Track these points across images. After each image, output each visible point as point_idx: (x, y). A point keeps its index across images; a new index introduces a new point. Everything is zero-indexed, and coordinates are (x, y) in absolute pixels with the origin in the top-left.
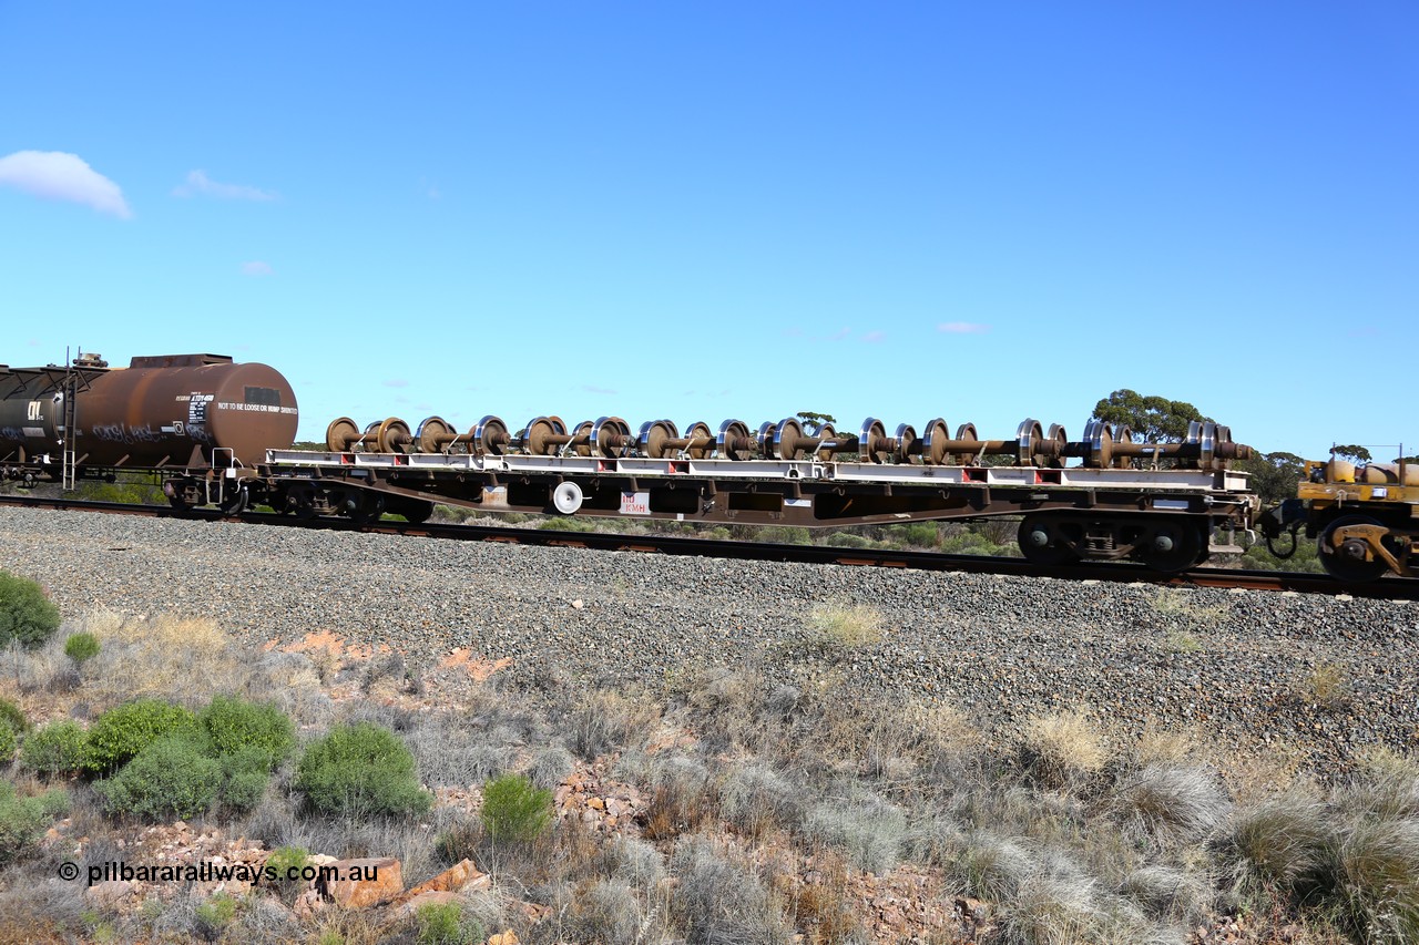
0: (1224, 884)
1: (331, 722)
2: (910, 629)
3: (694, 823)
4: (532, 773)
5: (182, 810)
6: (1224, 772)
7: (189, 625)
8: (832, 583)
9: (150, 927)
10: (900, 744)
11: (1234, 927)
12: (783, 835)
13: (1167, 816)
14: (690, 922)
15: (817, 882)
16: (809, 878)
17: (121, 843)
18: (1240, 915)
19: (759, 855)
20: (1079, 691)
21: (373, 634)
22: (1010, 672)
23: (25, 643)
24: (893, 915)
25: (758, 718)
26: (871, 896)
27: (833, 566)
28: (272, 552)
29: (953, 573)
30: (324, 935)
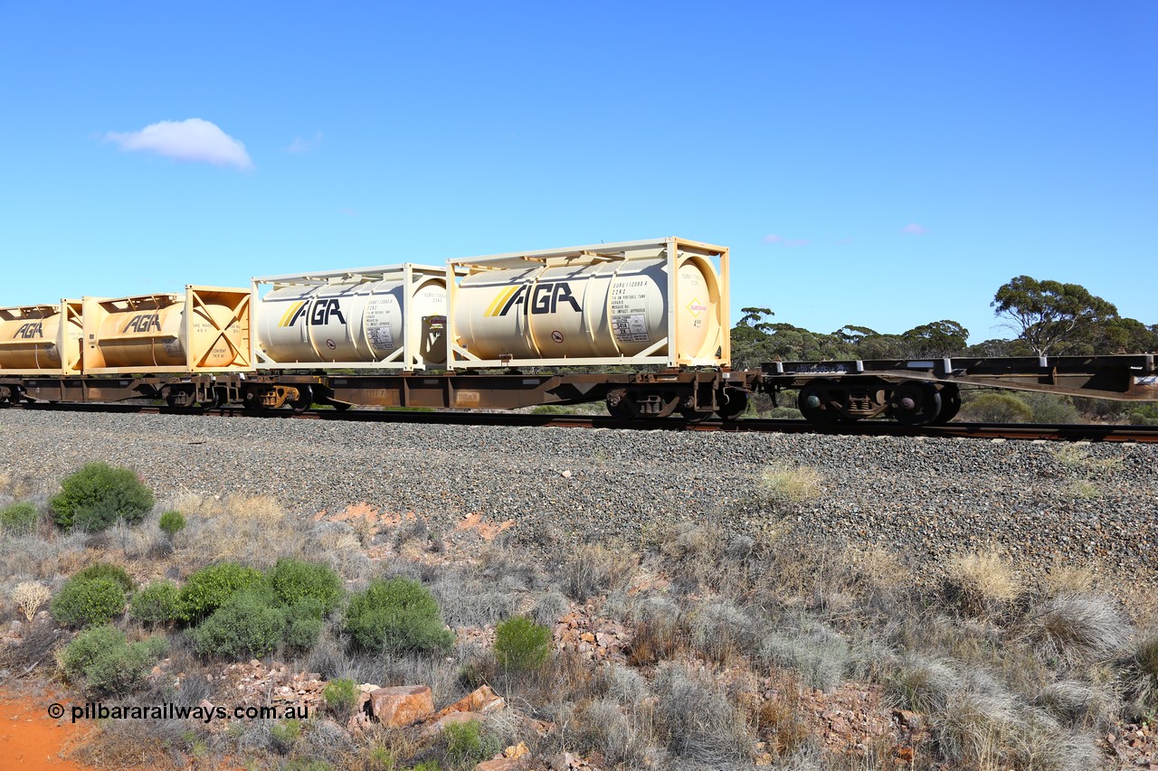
0: (1128, 696)
1: (370, 578)
2: (845, 485)
3: (669, 652)
4: (535, 613)
5: (256, 650)
6: (1124, 599)
7: (254, 502)
8: (778, 449)
9: (235, 744)
10: (841, 581)
11: (1140, 733)
12: (744, 660)
13: (1076, 640)
14: (670, 734)
15: (775, 697)
16: (768, 695)
17: (209, 677)
18: (1144, 724)
19: (724, 677)
20: (992, 533)
21: (401, 504)
22: (932, 518)
23: (128, 520)
24: (841, 725)
25: (719, 563)
26: (821, 709)
27: (778, 434)
28: (317, 441)
29: (880, 437)
30: (373, 749)
